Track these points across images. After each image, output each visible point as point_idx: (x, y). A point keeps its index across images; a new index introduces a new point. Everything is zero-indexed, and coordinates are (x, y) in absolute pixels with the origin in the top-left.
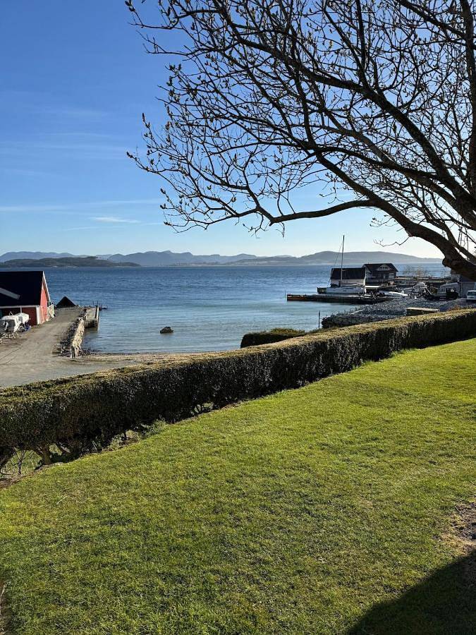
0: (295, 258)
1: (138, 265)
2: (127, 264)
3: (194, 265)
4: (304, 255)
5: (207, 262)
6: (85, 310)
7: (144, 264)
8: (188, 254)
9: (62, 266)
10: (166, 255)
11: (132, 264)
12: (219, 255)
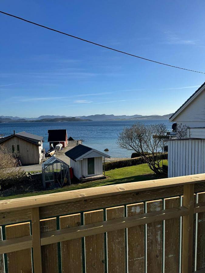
0: (160, 116)
1: (92, 120)
2: (87, 120)
3: (114, 120)
4: (165, 115)
5: (121, 118)
6: (78, 142)
7: (94, 120)
8: (113, 115)
9: (62, 121)
10: (103, 116)
11: (89, 120)
12: (125, 116)
